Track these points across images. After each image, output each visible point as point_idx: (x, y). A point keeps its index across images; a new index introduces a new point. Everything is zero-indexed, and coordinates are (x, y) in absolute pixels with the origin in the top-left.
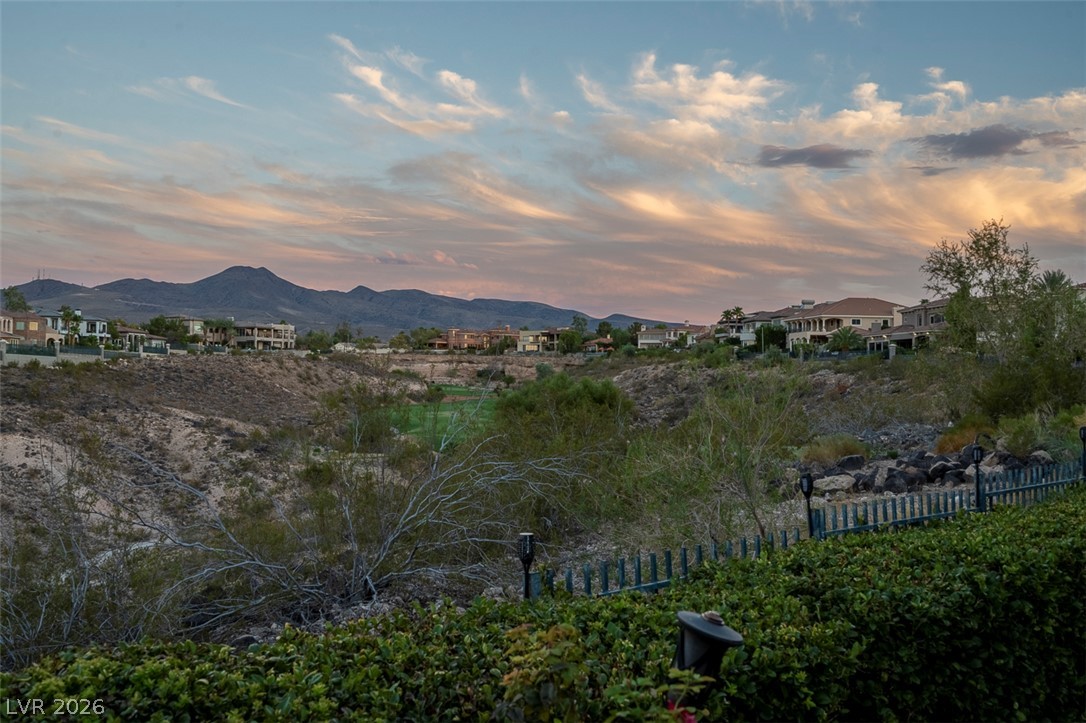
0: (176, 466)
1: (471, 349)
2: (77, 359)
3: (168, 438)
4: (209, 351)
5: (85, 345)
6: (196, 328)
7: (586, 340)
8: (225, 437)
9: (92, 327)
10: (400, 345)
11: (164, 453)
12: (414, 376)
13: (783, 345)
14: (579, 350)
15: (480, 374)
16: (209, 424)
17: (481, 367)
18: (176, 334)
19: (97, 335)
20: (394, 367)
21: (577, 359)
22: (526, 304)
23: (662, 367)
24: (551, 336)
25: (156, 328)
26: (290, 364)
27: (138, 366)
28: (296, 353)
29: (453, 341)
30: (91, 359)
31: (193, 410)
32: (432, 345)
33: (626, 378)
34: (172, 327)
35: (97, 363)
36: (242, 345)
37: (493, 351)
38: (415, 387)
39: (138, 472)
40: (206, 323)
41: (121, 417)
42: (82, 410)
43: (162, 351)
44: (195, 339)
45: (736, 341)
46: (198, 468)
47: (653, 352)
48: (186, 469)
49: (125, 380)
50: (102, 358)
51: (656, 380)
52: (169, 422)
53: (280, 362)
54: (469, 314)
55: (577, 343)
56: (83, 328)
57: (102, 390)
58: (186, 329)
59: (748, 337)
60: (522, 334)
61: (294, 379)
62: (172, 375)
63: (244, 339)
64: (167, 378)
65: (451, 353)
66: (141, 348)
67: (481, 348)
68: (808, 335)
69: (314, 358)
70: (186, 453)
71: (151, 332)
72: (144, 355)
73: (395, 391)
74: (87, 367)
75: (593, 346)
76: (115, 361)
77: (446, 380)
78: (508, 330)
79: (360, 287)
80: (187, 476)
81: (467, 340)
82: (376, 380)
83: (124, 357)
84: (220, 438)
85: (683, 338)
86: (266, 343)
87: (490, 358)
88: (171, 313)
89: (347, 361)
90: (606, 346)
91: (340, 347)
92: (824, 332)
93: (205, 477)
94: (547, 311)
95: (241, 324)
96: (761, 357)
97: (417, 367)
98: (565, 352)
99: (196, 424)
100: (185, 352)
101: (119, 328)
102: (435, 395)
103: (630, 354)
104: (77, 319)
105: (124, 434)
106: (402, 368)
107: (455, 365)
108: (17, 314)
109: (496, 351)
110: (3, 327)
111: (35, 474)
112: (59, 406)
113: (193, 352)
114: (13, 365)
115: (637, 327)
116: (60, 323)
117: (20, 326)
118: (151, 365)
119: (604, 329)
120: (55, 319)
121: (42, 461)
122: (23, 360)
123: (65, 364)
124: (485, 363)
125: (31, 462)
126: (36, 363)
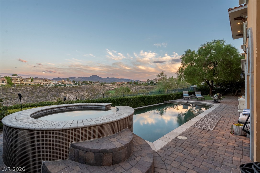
1: (119, 84)
2: (75, 86)
3: (85, 95)
4: (90, 85)
5: (76, 84)
6: (88, 82)
8: (91, 94)
9: (77, 82)
10: (111, 84)
12: (113, 87)
13: (153, 83)
18: (86, 83)
20: (111, 86)
21: (131, 85)
22: (126, 79)
24: (128, 83)
25: (84, 82)
26: (99, 86)
28: (100, 85)
29: (117, 83)
30: (76, 86)
32: (115, 84)
33: (136, 87)
34: (86, 82)
35: (77, 86)
36: (94, 84)
37: (122, 85)
38: (113, 89)
41: (79, 92)
42: (75, 91)
43: (84, 85)
44: (88, 83)
45: (148, 83)
47: (140, 84)
49: (80, 88)
51: (139, 87)
52: (85, 93)
53: (98, 86)
54: (120, 80)
55: (131, 83)
56: (76, 82)
57: (77, 89)
58: (87, 82)
59: (149, 83)
60: (125, 82)
61: (99, 88)
62: (85, 87)
63: (94, 83)
64: (85, 88)
65: (117, 85)
67: (121, 84)
68: (156, 82)
69: (102, 85)
73: (110, 89)
74: (76, 87)
75: (133, 84)
76: (79, 86)
77: (117, 88)
78: (123, 82)
79: (108, 77)
81: (119, 83)
82: (109, 88)
85: (143, 83)
86: (96, 84)
88: (86, 80)
89: (106, 86)
90: (135, 84)
91: (105, 84)
92: (158, 82)
94: (129, 80)
95: (93, 82)
96: (151, 85)
97: (113, 86)
98: (130, 84)
99: (88, 93)
101: (80, 82)
102: (115, 89)
103: (137, 85)
104: (75, 81)
105: (80, 94)
107: (118, 86)
108: (68, 81)
109: (122, 84)
110: (67, 82)
111: (70, 98)
112: (72, 91)
113: (88, 85)
114: (68, 87)
115: (138, 82)
116: (73, 82)
117: (68, 82)
118: (83, 86)
119: (134, 82)
120: (72, 81)
121: (71, 97)
122: (69, 86)
123: (73, 86)
124: (121, 86)
125: (69, 97)
126: (70, 86)
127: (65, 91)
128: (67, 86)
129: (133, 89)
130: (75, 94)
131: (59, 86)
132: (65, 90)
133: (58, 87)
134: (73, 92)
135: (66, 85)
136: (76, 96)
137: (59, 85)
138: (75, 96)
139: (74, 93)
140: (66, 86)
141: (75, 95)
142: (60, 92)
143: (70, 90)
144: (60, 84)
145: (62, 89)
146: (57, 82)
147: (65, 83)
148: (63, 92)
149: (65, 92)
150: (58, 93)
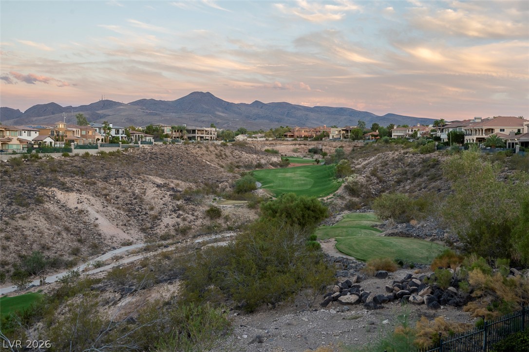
0: (147, 207)
1: (306, 138)
2: (107, 150)
3: (144, 193)
4: (173, 142)
5: (113, 141)
6: (167, 130)
7: (365, 133)
8: (171, 192)
9: (117, 132)
10: (270, 136)
11: (142, 201)
12: (275, 153)
13: (462, 142)
14: (361, 138)
15: (310, 151)
16: (165, 185)
17: (311, 147)
18: (156, 133)
19: (120, 136)
20: (266, 148)
21: (360, 143)
22: (342, 109)
23: (397, 153)
24: (347, 131)
25: (149, 131)
26: (212, 149)
27: (137, 152)
28: (216, 142)
29: (296, 134)
30: (115, 149)
31: (160, 176)
32: (286, 136)
33: (379, 158)
34: (156, 130)
35: (118, 151)
36: (190, 138)
37: (316, 139)
38: (275, 159)
39: (130, 211)
40: (172, 128)
41: (123, 183)
42: (105, 179)
43: (151, 143)
44: (167, 136)
45: (438, 139)
46: (157, 208)
47: (402, 140)
48: (152, 209)
49: (130, 160)
50: (120, 149)
51: (393, 160)
52: (146, 185)
53: (207, 148)
54: (312, 115)
55: (360, 135)
56: (113, 133)
57: (117, 168)
58: (163, 131)
59: (444, 136)
60: (332, 130)
61: (213, 157)
62: (153, 156)
63: (191, 135)
64: (151, 158)
65: (295, 140)
66: (139, 142)
67: (311, 137)
68: (475, 137)
69: (224, 145)
70: (153, 201)
71: (146, 133)
72: (141, 146)
73: (263, 161)
74: (111, 154)
75: (368, 135)
76: (126, 150)
77: (292, 154)
78: (323, 127)
79: (256, 101)
80: (152, 213)
81: (303, 134)
82: (255, 156)
83: (131, 147)
84: (168, 193)
85: (416, 133)
86: (202, 137)
87: (315, 142)
88: (156, 122)
89: (242, 146)
90: (376, 136)
91: (240, 138)
92: (484, 136)
93: (160, 213)
94: (352, 113)
95: (190, 128)
96: (449, 148)
97: (277, 148)
98: (354, 140)
99: (158, 186)
100: (162, 143)
101: (131, 132)
102: (285, 163)
103: (386, 142)
104: (110, 129)
105: (124, 191)
106: (269, 148)
107: (297, 146)
108: (83, 127)
109: (319, 138)
110: (75, 133)
111: (81, 212)
112: (95, 177)
113: (165, 143)
114: (77, 155)
115: (392, 127)
116: (102, 131)
117: (84, 133)
118: (143, 152)
119: (375, 127)
120: (100, 128)
121: (85, 206)
122: (82, 152)
123: (102, 153)
124: (313, 145)
125: (80, 206)
126: (87, 154)
127: (62, 179)
128: (75, 151)
129: (364, 167)
130: (104, 192)
131: (40, 155)
132: (66, 173)
133: (37, 157)
134: (95, 183)
135: (73, 147)
136: (107, 200)
137: (43, 148)
138: (103, 199)
139: (100, 184)
140: (70, 150)
141: (106, 195)
142: (43, 184)
143: (82, 172)
144: (48, 140)
145: (53, 171)
146: (34, 135)
147: (70, 136)
148: (56, 180)
149: (63, 184)
150: (35, 188)
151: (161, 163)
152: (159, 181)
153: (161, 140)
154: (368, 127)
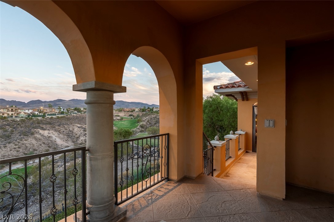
0: (75, 134)
1: (128, 111)
2: (60, 116)
3: (74, 130)
4: (84, 113)
5: (62, 113)
6: (82, 109)
7: (146, 110)
8: (83, 129)
9: (64, 110)
10: (117, 111)
11: (73, 132)
12: (119, 116)
14: (145, 111)
15: (129, 115)
16: (81, 127)
17: (129, 114)
18: (79, 110)
19: (65, 111)
20: (116, 114)
21: (144, 113)
22: (139, 103)
23: (154, 115)
24: (140, 109)
25: (76, 109)
27: (71, 116)
29: (125, 110)
30: (63, 115)
31: (79, 124)
32: (122, 111)
33: (150, 117)
34: (78, 109)
35: (64, 116)
37: (131, 112)
38: (118, 118)
39: (68, 136)
40: (84, 108)
41: (66, 127)
42: (59, 125)
43: (76, 113)
44: (82, 111)
46: (78, 135)
47: (155, 112)
48: (76, 135)
49: (68, 119)
50: (65, 115)
51: (153, 117)
52: (74, 127)
54: (130, 104)
55: (144, 110)
56: (62, 110)
57: (63, 122)
58: (81, 109)
60: (136, 109)
62: (77, 118)
64: (76, 118)
65: (125, 112)
66: (72, 113)
67: (130, 111)
70: (77, 132)
71: (74, 110)
72: (72, 114)
74: (61, 117)
75: (147, 111)
76: (67, 116)
77: (124, 116)
78: (134, 108)
80: (76, 136)
81: (127, 110)
83: (69, 115)
84: (82, 129)
87: (131, 113)
88: (78, 106)
90: (149, 111)
93: (79, 136)
94: (142, 104)
97: (119, 114)
98: (142, 112)
99: (79, 127)
100: (80, 113)
101: (69, 110)
102: (122, 119)
103: (152, 112)
105: (66, 129)
106: (117, 115)
107: (126, 114)
108: (50, 108)
109: (132, 111)
110: (48, 110)
111: (49, 137)
112: (55, 125)
113: (81, 113)
114: (48, 118)
115: (153, 108)
116: (58, 109)
117: (51, 110)
118: (74, 116)
119: (149, 108)
120: (57, 109)
121: (51, 135)
122: (50, 117)
123: (58, 117)
124: (130, 113)
125: (49, 135)
126: (52, 117)
127: (42, 126)
128: (47, 116)
129: (145, 120)
130: (59, 130)
131: (33, 118)
132: (44, 124)
133: (32, 119)
134: (55, 127)
135: (46, 115)
136: (60, 133)
137: (34, 115)
138: (58, 132)
139: (57, 127)
140: (45, 116)
141: (59, 131)
142: (34, 128)
143: (50, 124)
144: (36, 113)
145: (38, 123)
146: (31, 111)
147: (45, 111)
148: (39, 126)
149: (42, 128)
150: (31, 129)
151: (80, 120)
152: (79, 125)
153: (80, 112)
154: (147, 108)
